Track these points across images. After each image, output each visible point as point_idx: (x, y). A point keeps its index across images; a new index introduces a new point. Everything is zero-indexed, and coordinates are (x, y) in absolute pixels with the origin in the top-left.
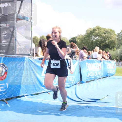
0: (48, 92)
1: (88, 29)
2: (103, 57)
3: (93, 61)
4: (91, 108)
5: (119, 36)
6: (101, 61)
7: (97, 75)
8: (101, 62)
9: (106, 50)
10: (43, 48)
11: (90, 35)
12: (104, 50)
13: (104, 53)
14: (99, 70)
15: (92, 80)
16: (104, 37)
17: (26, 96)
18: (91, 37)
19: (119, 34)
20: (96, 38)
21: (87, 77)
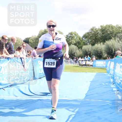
0: (3, 88)
4: (43, 101)
15: (44, 76)
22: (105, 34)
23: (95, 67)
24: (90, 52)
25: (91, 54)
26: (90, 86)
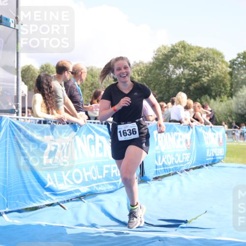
0: (61, 204)
1: (160, 48)
2: (195, 117)
3: (172, 126)
4: (166, 242)
5: (235, 66)
6: (189, 126)
7: (181, 162)
8: (191, 129)
9: (203, 100)
10: (46, 97)
11: (163, 63)
12: (198, 100)
13: (199, 107)
14: (186, 149)
15: (170, 174)
16: (197, 69)
17: (6, 213)
18: (167, 68)
19: (233, 63)
20: (179, 71)
21: (157, 167)
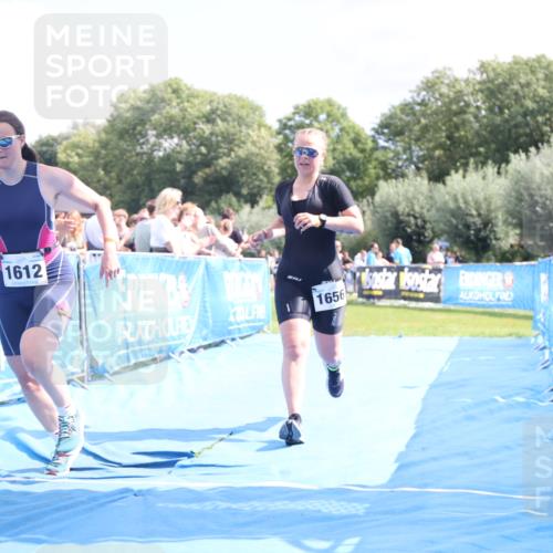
5: (288, 132)
9: (223, 205)
11: (134, 125)
16: (207, 139)
18: (144, 136)
20: (169, 144)
22: (506, 111)
23: (452, 307)
24: (419, 222)
25: (428, 233)
26: (421, 412)
